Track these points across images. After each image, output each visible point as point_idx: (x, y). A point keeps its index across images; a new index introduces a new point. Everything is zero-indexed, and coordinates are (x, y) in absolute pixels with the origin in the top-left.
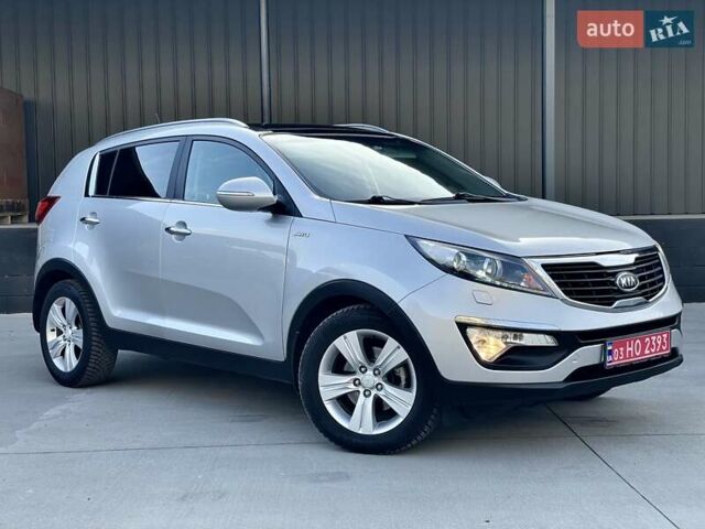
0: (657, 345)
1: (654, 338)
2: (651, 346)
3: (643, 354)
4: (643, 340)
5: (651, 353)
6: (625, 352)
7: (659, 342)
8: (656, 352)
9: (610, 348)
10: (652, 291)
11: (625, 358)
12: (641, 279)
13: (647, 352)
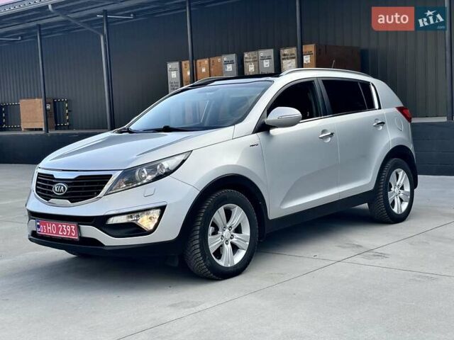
0: (68, 231)
1: (65, 226)
2: (63, 231)
3: (57, 233)
4: (57, 225)
5: (63, 234)
6: (46, 228)
7: (69, 230)
8: (67, 235)
9: (38, 224)
10: (78, 198)
11: (47, 232)
12: (69, 189)
13: (60, 233)
